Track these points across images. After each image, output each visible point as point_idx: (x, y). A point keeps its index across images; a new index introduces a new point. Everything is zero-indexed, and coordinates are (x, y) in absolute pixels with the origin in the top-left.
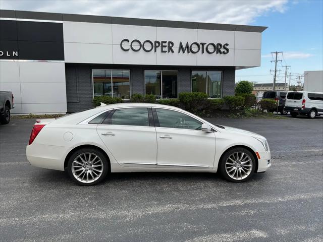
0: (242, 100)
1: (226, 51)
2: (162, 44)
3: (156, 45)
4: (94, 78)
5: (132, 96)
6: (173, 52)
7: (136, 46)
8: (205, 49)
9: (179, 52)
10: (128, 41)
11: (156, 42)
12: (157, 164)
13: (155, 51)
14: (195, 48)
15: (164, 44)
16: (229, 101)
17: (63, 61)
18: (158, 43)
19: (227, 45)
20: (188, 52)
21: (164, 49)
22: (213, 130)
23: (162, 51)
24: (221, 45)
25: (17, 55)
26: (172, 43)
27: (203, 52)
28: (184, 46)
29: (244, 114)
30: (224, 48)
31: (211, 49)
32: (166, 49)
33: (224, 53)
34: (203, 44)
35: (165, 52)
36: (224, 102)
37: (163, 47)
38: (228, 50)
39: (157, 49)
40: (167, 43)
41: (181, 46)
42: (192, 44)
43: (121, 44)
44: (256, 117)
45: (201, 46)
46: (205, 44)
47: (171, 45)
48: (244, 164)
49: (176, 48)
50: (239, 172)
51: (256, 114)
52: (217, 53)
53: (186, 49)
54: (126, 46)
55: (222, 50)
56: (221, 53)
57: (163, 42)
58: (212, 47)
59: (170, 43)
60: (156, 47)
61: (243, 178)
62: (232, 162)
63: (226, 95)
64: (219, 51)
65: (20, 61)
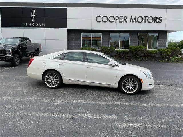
0: (169, 51)
1: (160, 21)
2: (120, 18)
3: (116, 18)
4: (82, 37)
5: (102, 47)
6: (126, 22)
7: (105, 19)
8: (146, 20)
9: (130, 22)
10: (100, 16)
11: (116, 17)
12: (85, 81)
13: (116, 22)
14: (140, 20)
15: (121, 18)
16: (161, 52)
17: (66, 29)
18: (118, 17)
19: (161, 17)
20: (136, 22)
21: (121, 21)
22: (116, 65)
23: (120, 22)
24: (157, 18)
25: (44, 25)
26: (126, 17)
27: (145, 22)
28: (133, 18)
29: (170, 60)
30: (159, 19)
31: (150, 20)
32: (122, 20)
33: (159, 22)
34: (145, 17)
35: (122, 22)
36: (157, 52)
37: (120, 19)
38: (161, 21)
39: (117, 20)
40: (123, 17)
41: (131, 19)
42: (138, 17)
43: (97, 18)
44: (178, 62)
45: (144, 18)
46: (147, 17)
47: (125, 18)
48: (133, 85)
49: (128, 20)
50: (130, 89)
51: (178, 60)
52: (154, 22)
53: (134, 20)
54: (99, 19)
55: (158, 20)
56: (157, 22)
57: (120, 17)
58: (151, 18)
59: (125, 17)
60: (116, 19)
61: (132, 92)
62: (126, 84)
63: (159, 48)
64: (155, 21)
65: (46, 28)
